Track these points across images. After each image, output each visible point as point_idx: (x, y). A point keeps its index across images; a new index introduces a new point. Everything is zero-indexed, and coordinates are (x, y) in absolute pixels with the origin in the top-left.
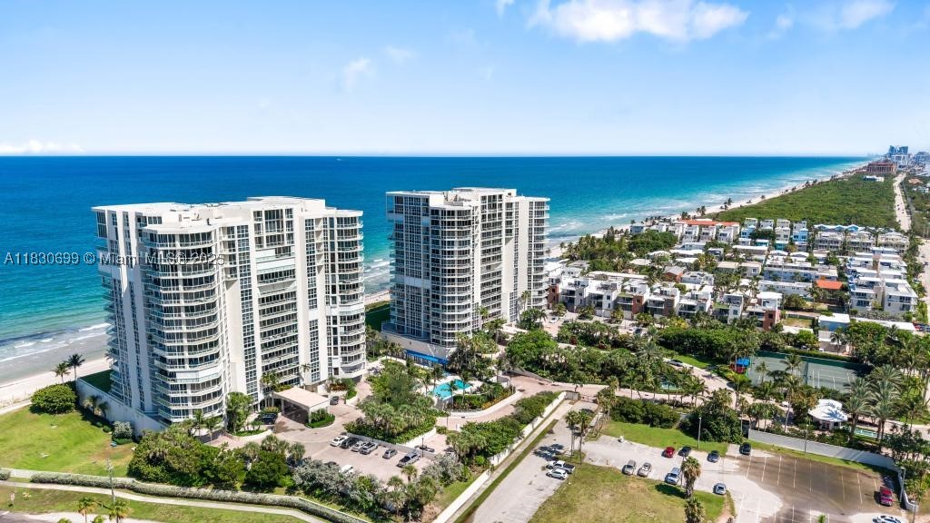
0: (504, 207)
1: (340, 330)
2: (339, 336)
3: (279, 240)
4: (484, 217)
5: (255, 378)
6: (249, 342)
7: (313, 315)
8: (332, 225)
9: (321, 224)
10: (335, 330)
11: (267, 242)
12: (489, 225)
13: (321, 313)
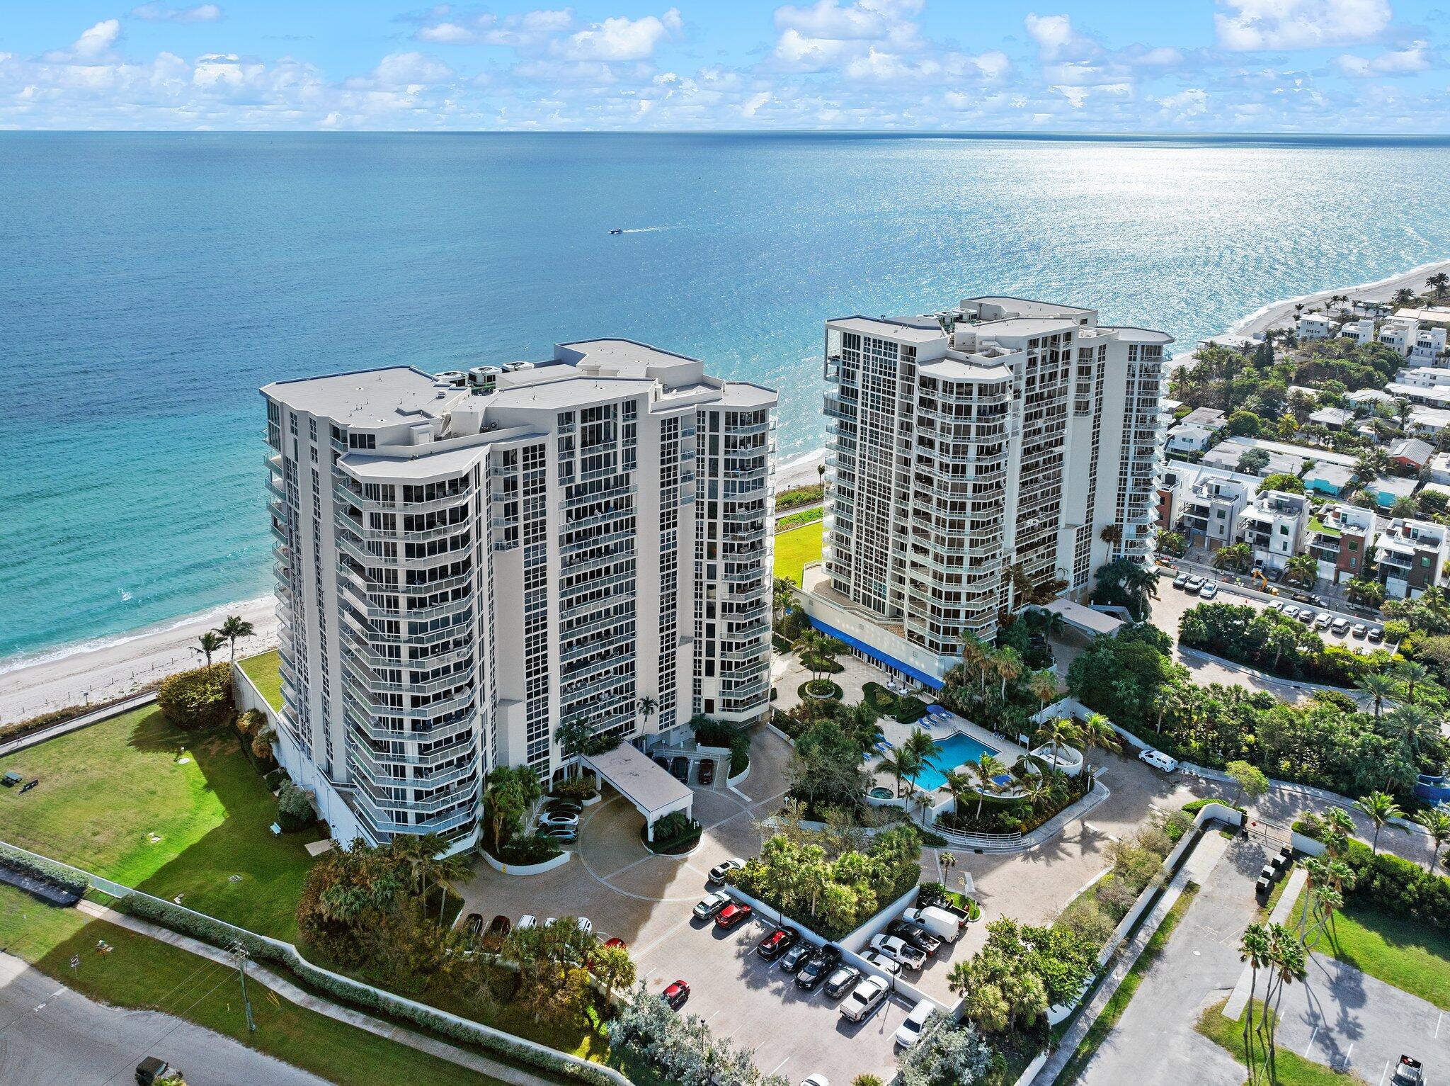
0: (1074, 357)
1: (721, 629)
2: (717, 640)
3: (607, 464)
4: (1032, 381)
5: (546, 733)
6: (537, 665)
8: (715, 427)
9: (695, 424)
10: (711, 630)
11: (584, 469)
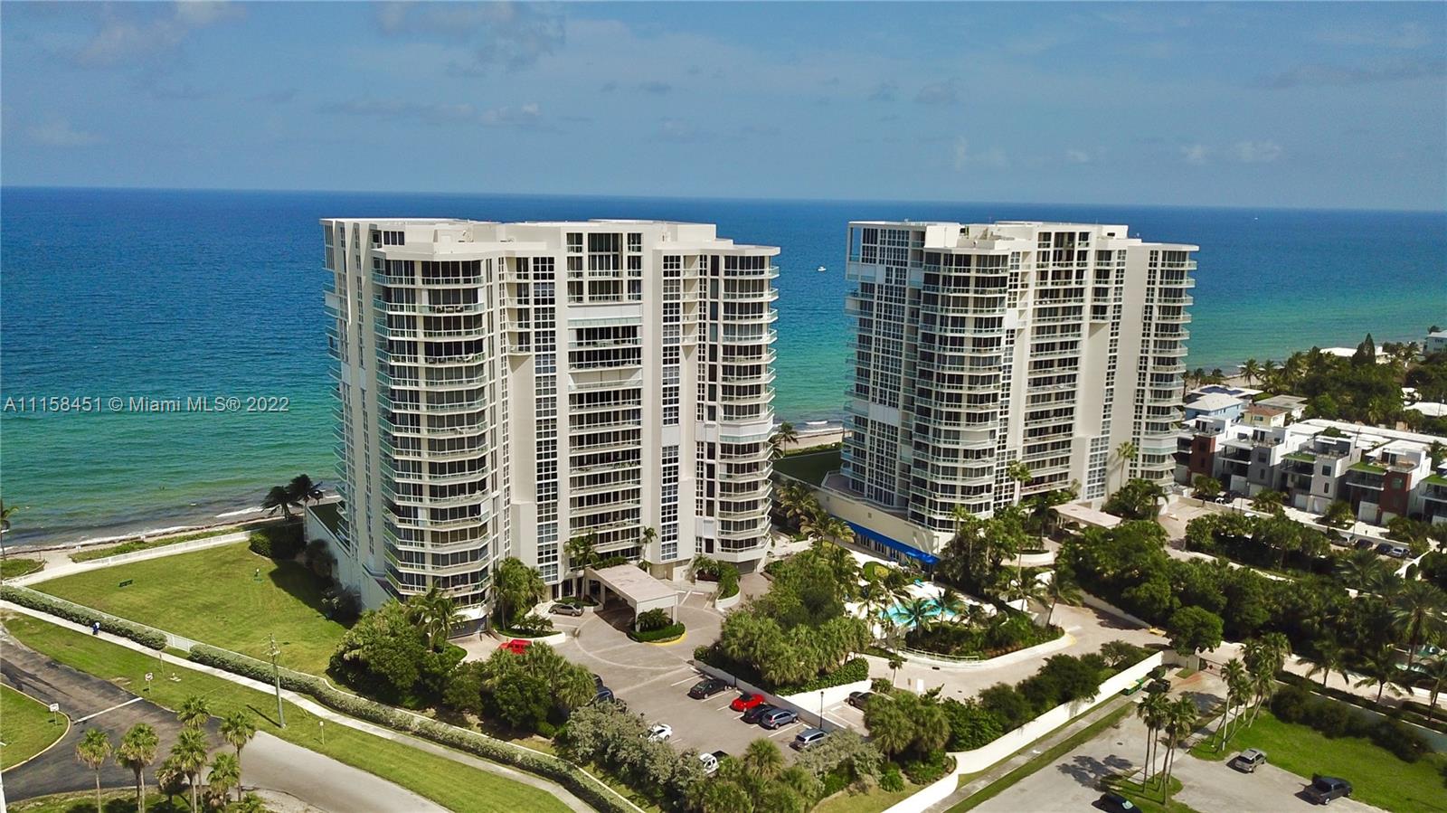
0: (1091, 259)
1: (720, 471)
2: (717, 480)
4: (1043, 275)
5: (555, 538)
6: (547, 470)
7: (670, 435)
8: (715, 271)
9: (696, 266)
11: (592, 292)
12: (1053, 294)
13: (687, 435)
